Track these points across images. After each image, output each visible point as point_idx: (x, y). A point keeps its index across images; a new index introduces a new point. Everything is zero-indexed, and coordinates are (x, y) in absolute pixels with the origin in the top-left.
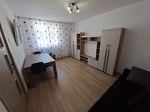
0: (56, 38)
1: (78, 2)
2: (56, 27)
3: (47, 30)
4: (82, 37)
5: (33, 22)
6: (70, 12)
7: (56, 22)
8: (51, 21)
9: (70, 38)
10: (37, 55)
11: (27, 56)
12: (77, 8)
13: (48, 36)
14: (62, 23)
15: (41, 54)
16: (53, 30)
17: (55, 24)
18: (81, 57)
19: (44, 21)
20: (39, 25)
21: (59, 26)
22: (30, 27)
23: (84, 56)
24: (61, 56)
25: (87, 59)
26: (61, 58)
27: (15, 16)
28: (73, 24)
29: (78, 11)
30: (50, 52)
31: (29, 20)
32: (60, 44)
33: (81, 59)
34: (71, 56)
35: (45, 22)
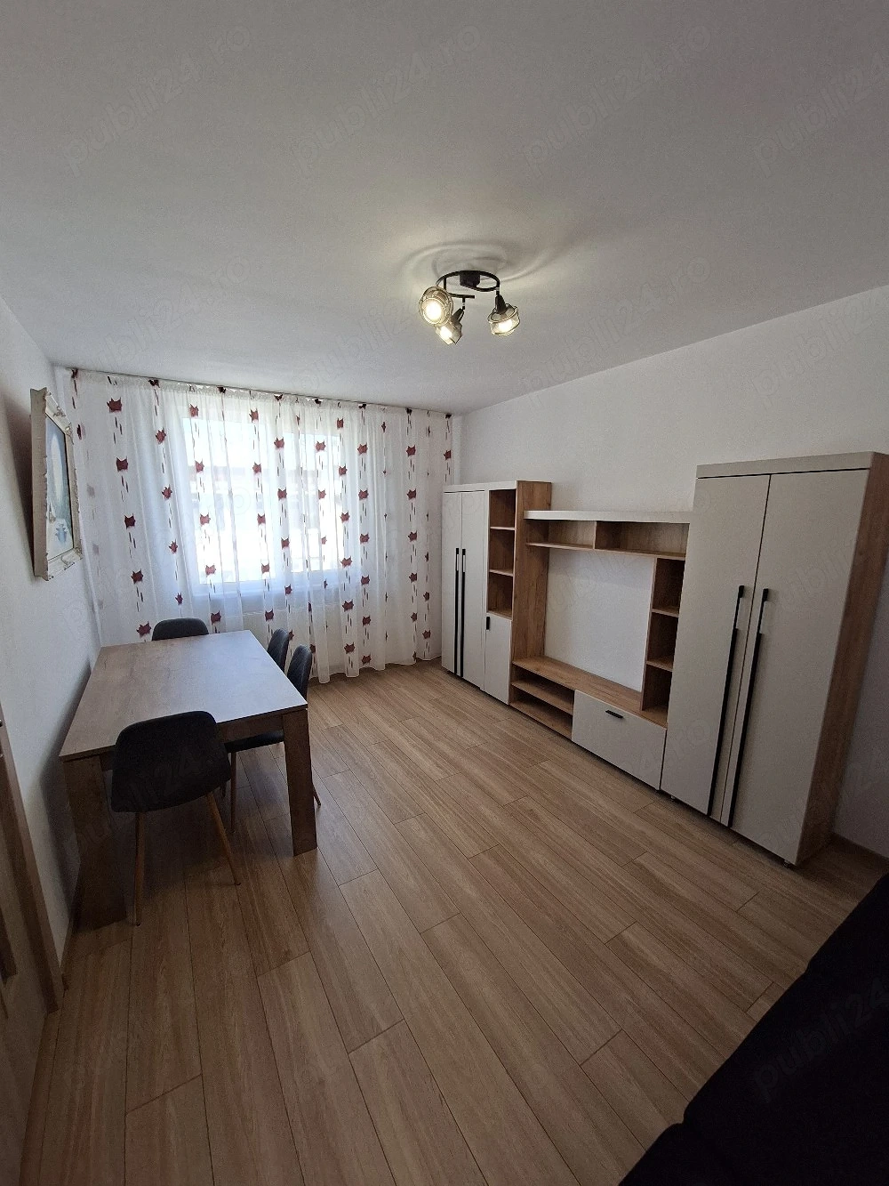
0: (330, 522)
1: (511, 264)
2: (333, 439)
3: (268, 459)
4: (535, 515)
5: (175, 403)
6: (446, 334)
7: (340, 402)
8: (298, 397)
9: (435, 518)
10: (178, 647)
11: (105, 653)
12: (501, 307)
13: (272, 507)
14: (384, 406)
15: (211, 642)
16: (310, 459)
17: (330, 415)
18: (519, 674)
19: (251, 392)
20: (216, 424)
21: (355, 432)
22: (146, 440)
23: (546, 672)
24: (355, 657)
25: (569, 695)
26: (354, 672)
27: (53, 365)
28: (466, 413)
29: (506, 326)
30: (275, 625)
31: (145, 392)
32: (357, 570)
33: (518, 696)
34: (436, 661)
35: (255, 405)
